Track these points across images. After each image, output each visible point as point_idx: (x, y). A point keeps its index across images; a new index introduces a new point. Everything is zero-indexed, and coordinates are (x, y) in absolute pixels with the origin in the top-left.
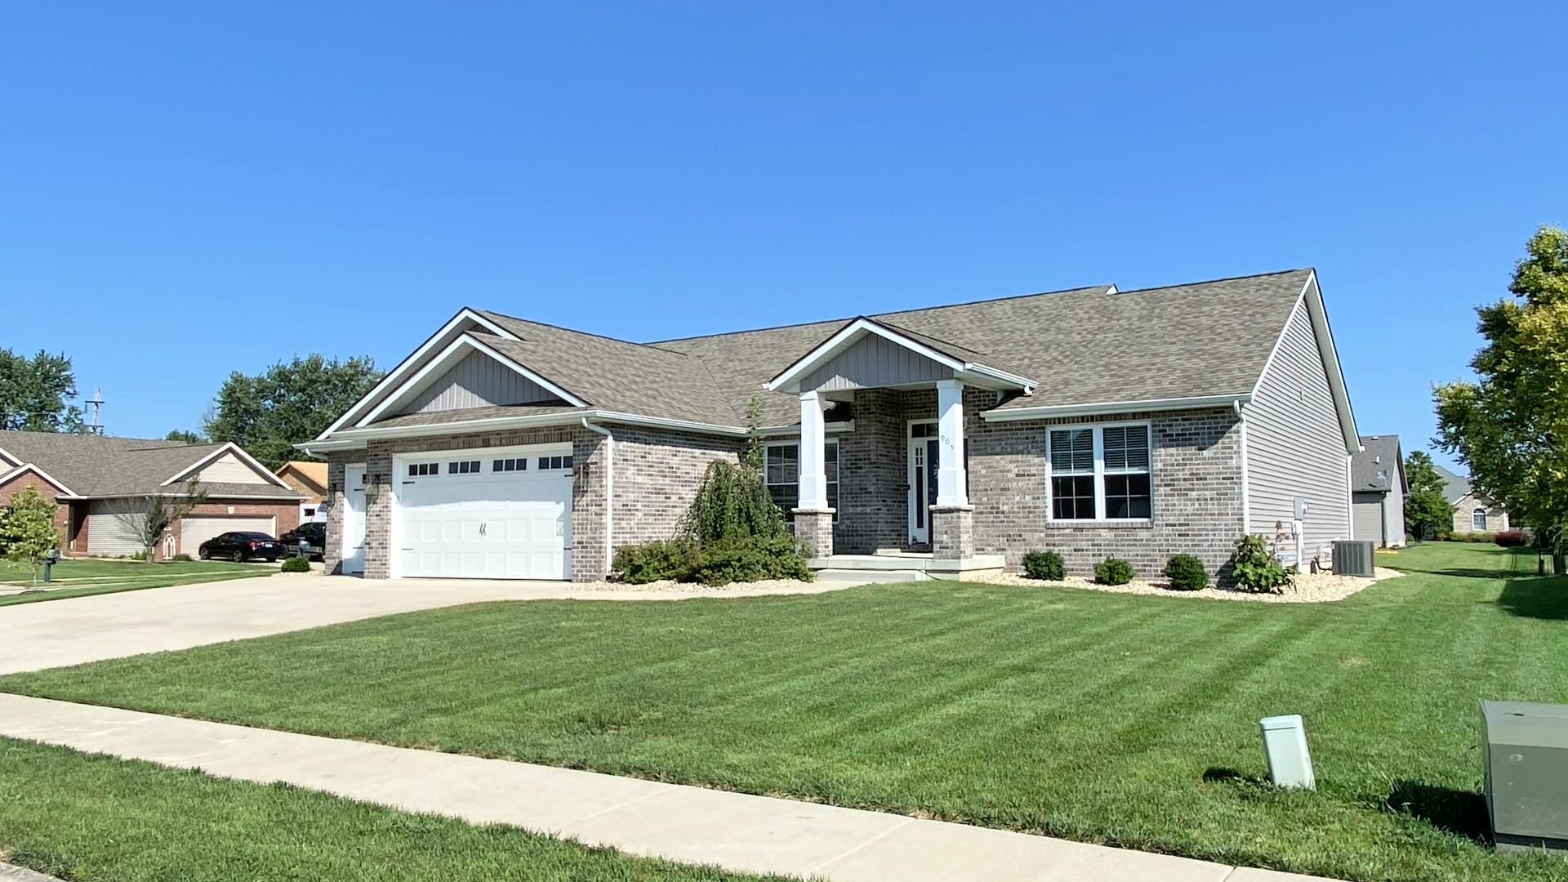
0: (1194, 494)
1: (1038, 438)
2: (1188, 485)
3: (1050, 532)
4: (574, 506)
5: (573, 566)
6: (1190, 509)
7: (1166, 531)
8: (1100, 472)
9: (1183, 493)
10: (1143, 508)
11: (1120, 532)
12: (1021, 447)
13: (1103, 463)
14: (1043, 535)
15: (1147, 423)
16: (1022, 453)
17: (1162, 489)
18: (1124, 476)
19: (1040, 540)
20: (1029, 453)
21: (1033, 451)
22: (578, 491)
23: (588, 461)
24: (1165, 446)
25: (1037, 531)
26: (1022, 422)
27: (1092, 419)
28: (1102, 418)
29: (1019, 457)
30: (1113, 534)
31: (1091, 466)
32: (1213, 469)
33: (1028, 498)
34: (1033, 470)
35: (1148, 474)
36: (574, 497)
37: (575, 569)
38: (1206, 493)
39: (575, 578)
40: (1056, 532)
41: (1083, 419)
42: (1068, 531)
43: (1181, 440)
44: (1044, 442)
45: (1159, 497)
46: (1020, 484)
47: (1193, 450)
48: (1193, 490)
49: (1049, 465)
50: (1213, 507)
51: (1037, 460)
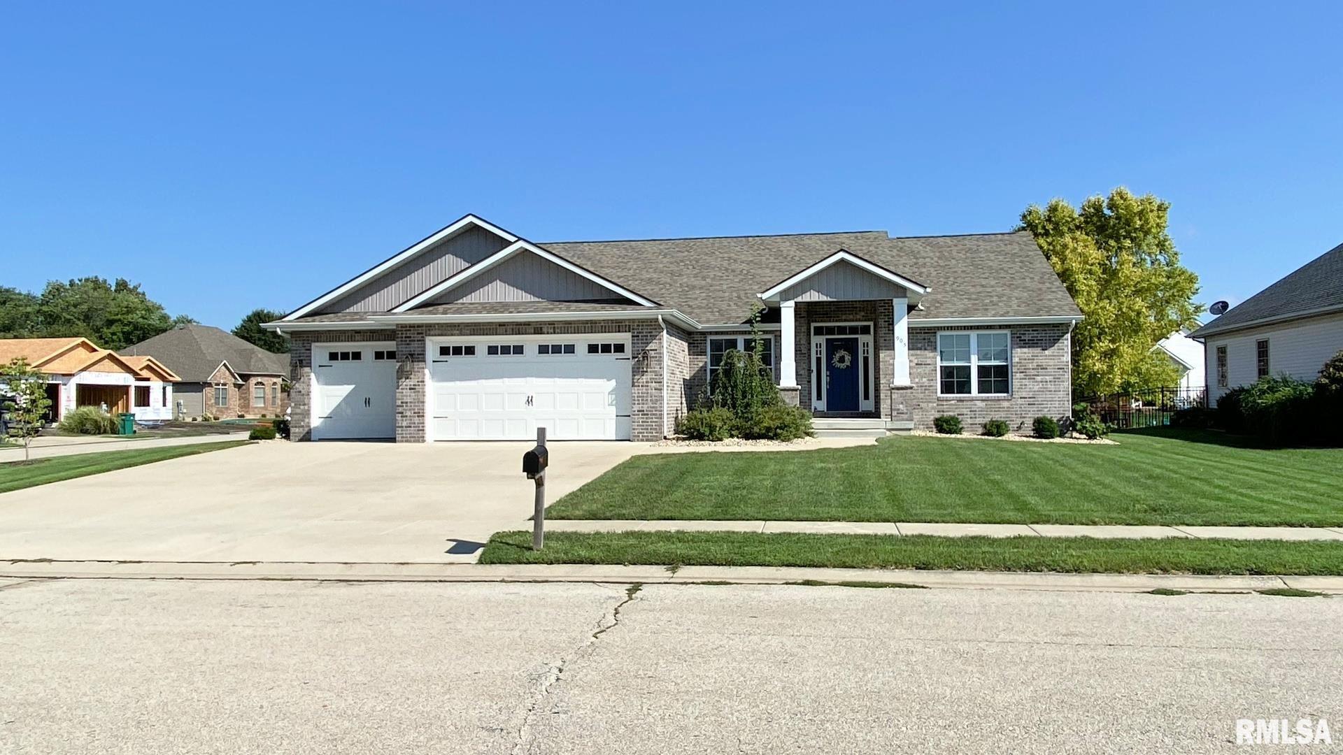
0: (1039, 378)
1: (932, 339)
2: (1034, 372)
3: (940, 403)
4: (633, 382)
5: (634, 429)
6: (1036, 388)
7: (1020, 402)
8: (974, 363)
9: (1032, 378)
10: (1004, 386)
11: (989, 403)
12: (919, 345)
13: (976, 357)
14: (935, 405)
15: (1007, 332)
16: (921, 349)
17: (1018, 374)
18: (990, 367)
19: (933, 408)
20: (925, 349)
21: (929, 348)
22: (638, 370)
23: (647, 348)
24: (1020, 347)
25: (930, 402)
26: (921, 329)
27: (971, 328)
28: (978, 328)
29: (919, 352)
30: (984, 404)
31: (969, 360)
32: (1051, 362)
33: (924, 380)
34: (929, 361)
35: (1007, 366)
36: (634, 375)
37: (636, 431)
38: (1047, 377)
39: (636, 439)
40: (945, 403)
41: (965, 328)
42: (953, 402)
43: (1031, 344)
44: (936, 342)
45: (1016, 381)
46: (919, 370)
47: (1037, 351)
48: (1038, 375)
49: (939, 358)
50: (1051, 387)
51: (931, 354)
